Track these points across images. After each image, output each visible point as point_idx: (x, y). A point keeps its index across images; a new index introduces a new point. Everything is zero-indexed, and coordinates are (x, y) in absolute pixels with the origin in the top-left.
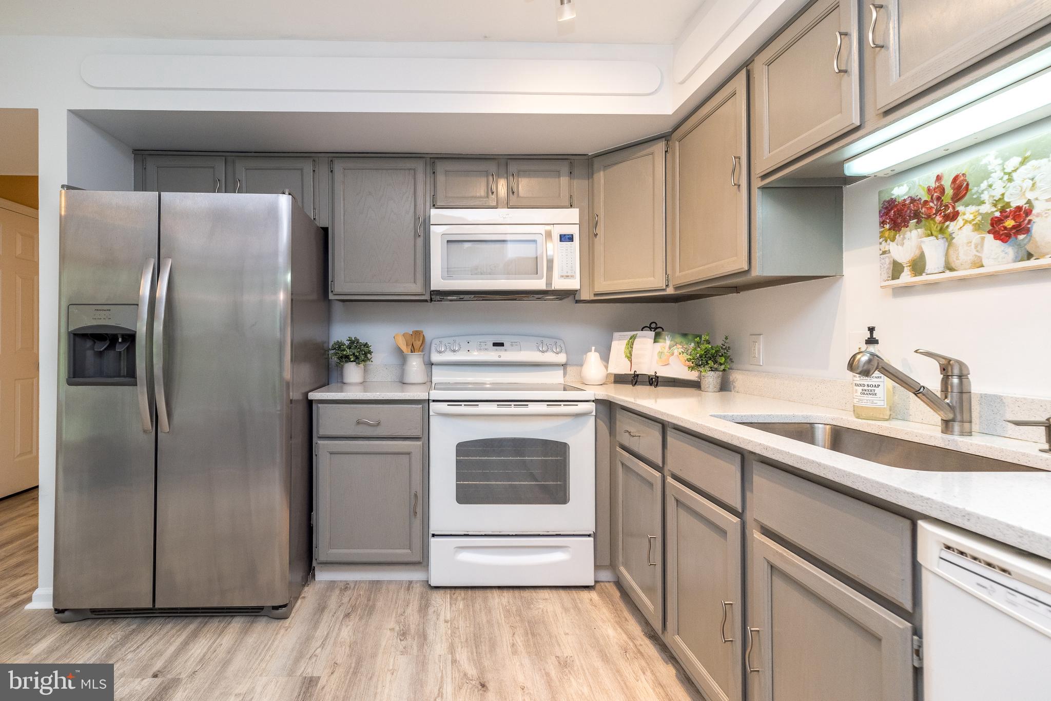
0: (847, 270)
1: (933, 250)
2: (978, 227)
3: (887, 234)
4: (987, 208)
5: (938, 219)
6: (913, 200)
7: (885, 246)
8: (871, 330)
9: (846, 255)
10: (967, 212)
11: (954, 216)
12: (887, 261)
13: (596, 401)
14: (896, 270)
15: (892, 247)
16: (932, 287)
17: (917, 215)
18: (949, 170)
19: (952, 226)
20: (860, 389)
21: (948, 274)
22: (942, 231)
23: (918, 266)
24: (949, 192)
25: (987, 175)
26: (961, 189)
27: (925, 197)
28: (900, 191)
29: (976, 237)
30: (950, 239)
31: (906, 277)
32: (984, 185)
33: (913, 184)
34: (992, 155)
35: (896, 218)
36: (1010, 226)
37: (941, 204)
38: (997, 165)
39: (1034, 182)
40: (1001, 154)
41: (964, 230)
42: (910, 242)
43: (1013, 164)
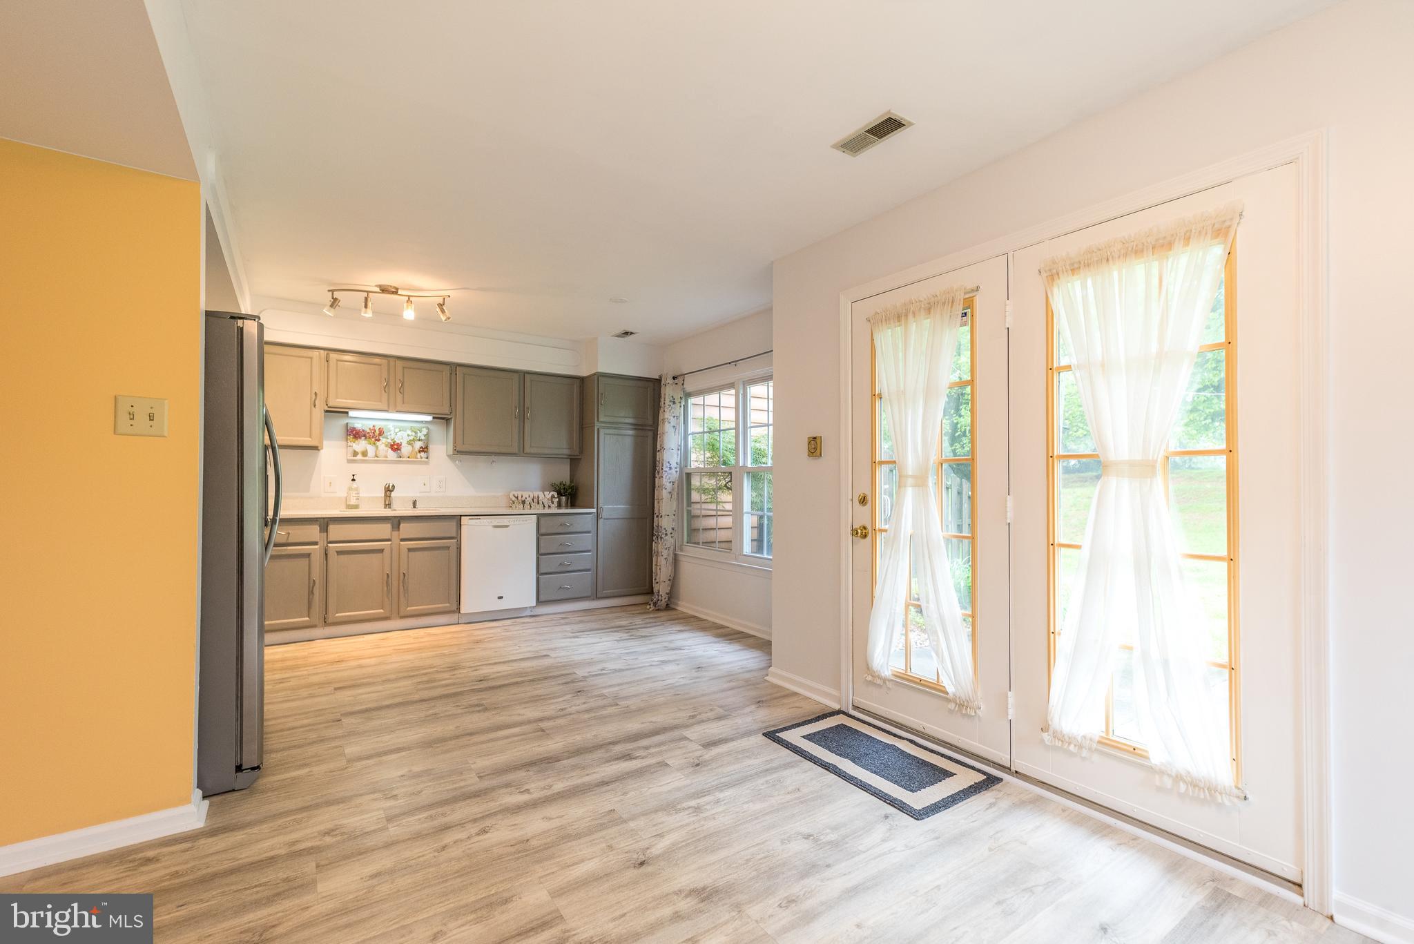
0: (324, 449)
1: (371, 450)
2: (386, 446)
3: (351, 439)
4: (389, 441)
5: (373, 440)
6: (363, 431)
7: (349, 444)
8: (353, 475)
9: (325, 442)
10: (383, 440)
11: (379, 440)
12: (350, 450)
14: (355, 453)
15: (354, 445)
16: (363, 462)
17: (365, 436)
18: (378, 425)
19: (378, 443)
20: (355, 498)
21: (376, 458)
22: (374, 444)
23: (365, 454)
24: (377, 432)
25: (390, 431)
26: (381, 433)
27: (368, 431)
28: (358, 425)
29: (386, 448)
30: (377, 447)
31: (359, 457)
32: (389, 434)
33: (363, 425)
34: (391, 425)
35: (355, 434)
36: (395, 447)
37: (375, 436)
38: (392, 429)
39: (402, 437)
40: (394, 426)
41: (382, 445)
42: (361, 445)
43: (397, 430)
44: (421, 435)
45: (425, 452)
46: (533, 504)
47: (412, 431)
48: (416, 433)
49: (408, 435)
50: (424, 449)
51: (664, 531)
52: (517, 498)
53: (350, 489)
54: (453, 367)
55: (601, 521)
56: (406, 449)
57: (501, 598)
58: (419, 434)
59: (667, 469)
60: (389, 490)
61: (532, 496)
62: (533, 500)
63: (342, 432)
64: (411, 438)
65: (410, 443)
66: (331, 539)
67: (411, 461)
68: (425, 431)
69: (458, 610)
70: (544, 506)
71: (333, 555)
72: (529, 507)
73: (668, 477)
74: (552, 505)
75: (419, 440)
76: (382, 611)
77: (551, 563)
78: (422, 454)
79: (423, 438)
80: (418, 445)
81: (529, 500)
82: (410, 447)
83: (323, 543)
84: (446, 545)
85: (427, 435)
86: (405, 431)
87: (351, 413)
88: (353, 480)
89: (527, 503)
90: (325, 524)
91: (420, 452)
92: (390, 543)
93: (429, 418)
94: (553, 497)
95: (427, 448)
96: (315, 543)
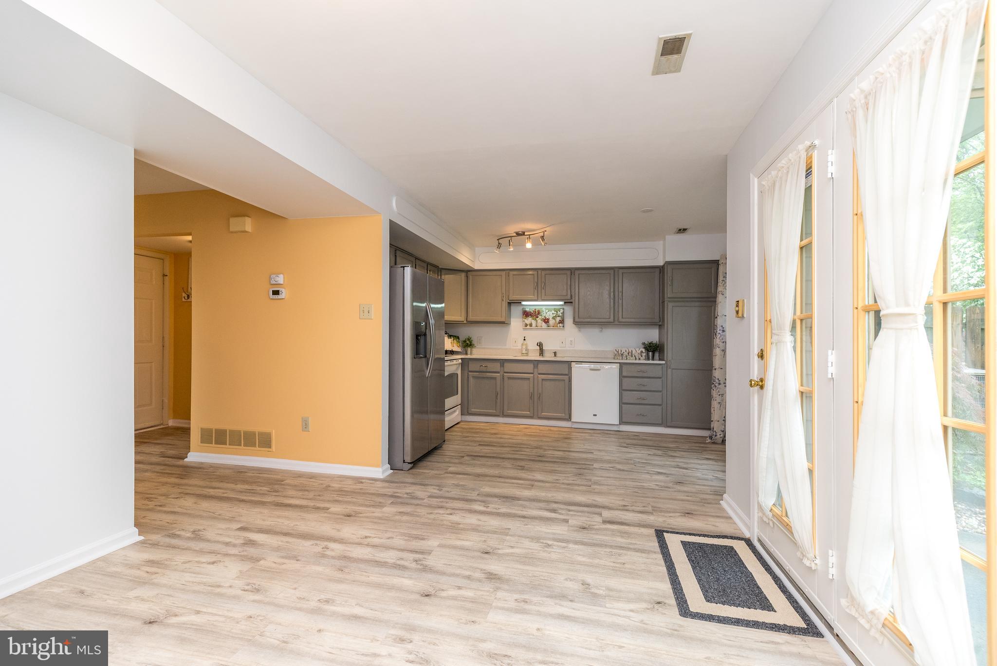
0: (512, 323)
1: (534, 323)
2: (541, 320)
3: (525, 317)
4: (543, 317)
5: (535, 317)
6: (530, 312)
7: (524, 320)
8: (525, 337)
9: (512, 319)
10: (540, 317)
11: (538, 317)
12: (524, 323)
13: (461, 359)
14: (526, 325)
15: (526, 320)
16: (530, 329)
17: (531, 315)
18: (538, 308)
19: (537, 319)
20: (525, 350)
21: (537, 327)
22: (536, 319)
23: (531, 325)
24: (537, 312)
26: (539, 313)
27: (533, 312)
28: (528, 310)
29: (541, 322)
30: (537, 321)
31: (528, 327)
32: (543, 313)
33: (530, 309)
34: (544, 308)
35: (526, 314)
36: (546, 321)
37: (535, 314)
38: (544, 310)
39: (550, 315)
40: (546, 309)
41: (539, 320)
42: (529, 320)
43: (547, 311)
44: (560, 313)
45: (562, 323)
46: (628, 357)
47: (555, 311)
48: (557, 312)
49: (553, 314)
50: (562, 322)
51: (717, 381)
52: (618, 352)
53: (522, 345)
54: (572, 271)
55: (669, 371)
56: (552, 322)
57: (595, 415)
58: (559, 313)
59: (720, 332)
60: (540, 345)
61: (627, 351)
62: (628, 354)
63: (520, 313)
64: (554, 315)
65: (554, 318)
66: (506, 371)
67: (555, 327)
68: (562, 311)
69: (569, 418)
70: (636, 358)
71: (506, 379)
72: (626, 358)
73: (721, 338)
74: (641, 358)
75: (559, 316)
76: (529, 413)
77: (629, 397)
78: (561, 325)
79: (561, 315)
80: (558, 319)
81: (626, 353)
82: (554, 321)
83: (502, 373)
84: (562, 379)
85: (563, 313)
86: (551, 311)
87: (524, 303)
88: (525, 340)
89: (624, 356)
90: (503, 362)
91: (559, 323)
92: (532, 375)
93: (562, 303)
94: (642, 352)
95: (563, 320)
96: (498, 372)
